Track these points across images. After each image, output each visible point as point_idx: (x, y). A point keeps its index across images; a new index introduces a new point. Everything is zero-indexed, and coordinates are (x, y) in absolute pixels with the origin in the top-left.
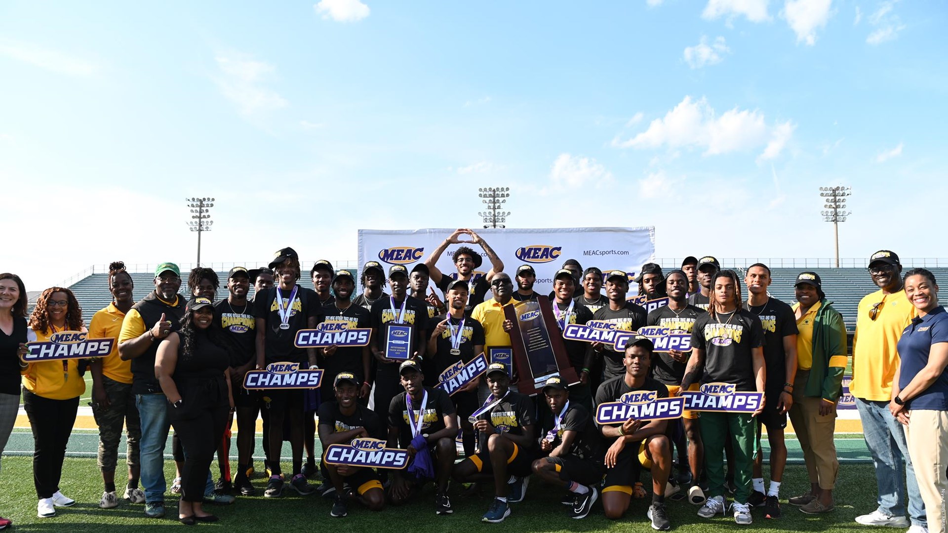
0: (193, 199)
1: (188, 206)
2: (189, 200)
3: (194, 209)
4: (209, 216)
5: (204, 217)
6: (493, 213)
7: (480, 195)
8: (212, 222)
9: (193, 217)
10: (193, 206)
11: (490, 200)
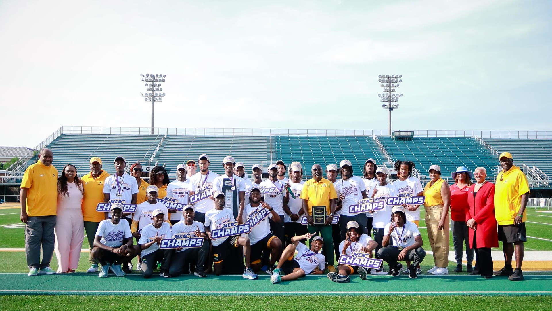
0: (148, 75)
1: (143, 80)
2: (143, 76)
3: (148, 83)
4: (161, 90)
5: (157, 90)
6: (389, 95)
7: (380, 81)
8: (164, 94)
9: (148, 90)
10: (147, 81)
11: (387, 85)
